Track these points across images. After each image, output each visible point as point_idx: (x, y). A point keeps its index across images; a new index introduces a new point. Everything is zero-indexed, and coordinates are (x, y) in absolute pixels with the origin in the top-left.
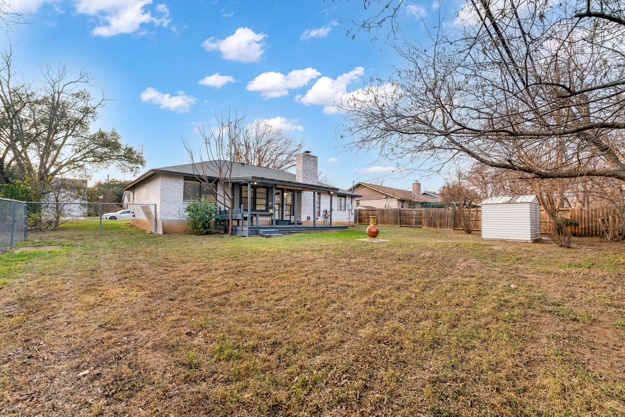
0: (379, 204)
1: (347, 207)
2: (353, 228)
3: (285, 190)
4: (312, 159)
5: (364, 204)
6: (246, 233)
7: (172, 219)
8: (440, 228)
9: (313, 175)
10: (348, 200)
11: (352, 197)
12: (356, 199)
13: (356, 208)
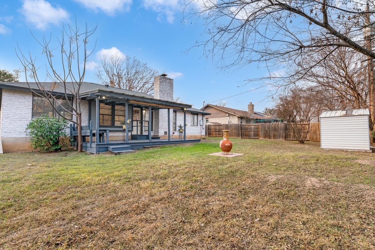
0: (224, 121)
1: (199, 123)
2: (204, 140)
3: (144, 108)
4: (168, 81)
5: (212, 121)
6: (94, 150)
7: (17, 136)
8: (274, 139)
9: (169, 95)
10: (200, 117)
11: (203, 114)
12: (206, 116)
13: (206, 124)
